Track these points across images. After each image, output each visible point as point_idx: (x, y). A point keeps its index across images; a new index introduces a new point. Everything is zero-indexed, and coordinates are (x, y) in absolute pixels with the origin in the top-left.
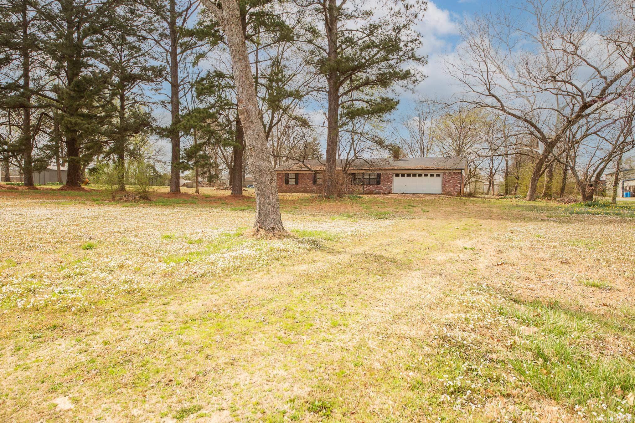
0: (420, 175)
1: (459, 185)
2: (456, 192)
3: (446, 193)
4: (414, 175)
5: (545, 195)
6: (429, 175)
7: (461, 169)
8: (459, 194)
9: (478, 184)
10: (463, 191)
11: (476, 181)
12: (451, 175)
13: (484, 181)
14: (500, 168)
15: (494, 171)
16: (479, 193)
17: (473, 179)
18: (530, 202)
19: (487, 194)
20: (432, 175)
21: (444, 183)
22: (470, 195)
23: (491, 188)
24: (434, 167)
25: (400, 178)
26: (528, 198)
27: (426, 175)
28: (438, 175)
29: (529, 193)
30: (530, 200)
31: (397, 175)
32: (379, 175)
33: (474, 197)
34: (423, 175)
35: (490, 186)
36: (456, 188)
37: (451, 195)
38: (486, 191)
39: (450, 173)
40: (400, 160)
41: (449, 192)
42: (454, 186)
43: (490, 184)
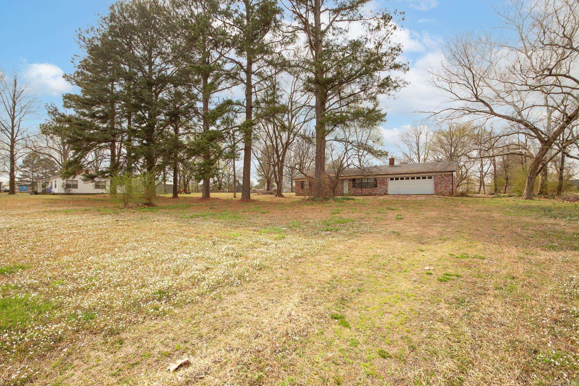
0: (413, 178)
1: (451, 186)
2: (448, 192)
3: (438, 193)
4: (407, 178)
5: (541, 193)
6: (421, 178)
7: (452, 171)
8: (451, 194)
9: (470, 186)
10: (456, 192)
11: (468, 183)
12: (443, 177)
13: (475, 183)
14: (489, 171)
15: (484, 174)
16: (471, 192)
17: (465, 181)
18: (528, 201)
19: (478, 193)
20: (424, 178)
21: (436, 185)
22: (463, 195)
23: (482, 188)
24: (426, 170)
25: (394, 181)
26: (525, 197)
27: (418, 178)
28: (430, 178)
29: (525, 192)
30: (527, 199)
31: (392, 179)
32: (375, 180)
33: (466, 196)
34: (416, 178)
35: (480, 187)
36: (448, 188)
37: (444, 195)
38: (477, 190)
39: (441, 175)
40: (395, 166)
41: (441, 192)
42: (446, 187)
43: (481, 184)
